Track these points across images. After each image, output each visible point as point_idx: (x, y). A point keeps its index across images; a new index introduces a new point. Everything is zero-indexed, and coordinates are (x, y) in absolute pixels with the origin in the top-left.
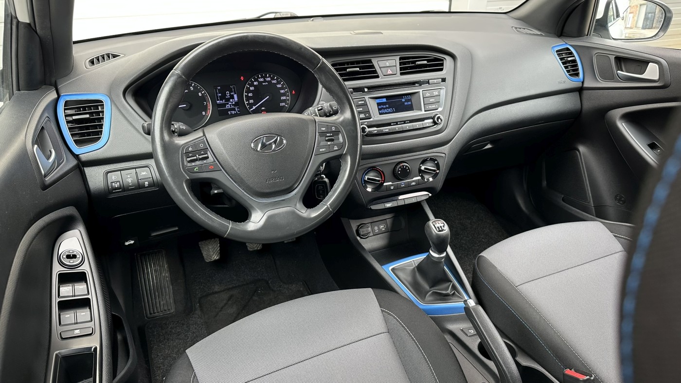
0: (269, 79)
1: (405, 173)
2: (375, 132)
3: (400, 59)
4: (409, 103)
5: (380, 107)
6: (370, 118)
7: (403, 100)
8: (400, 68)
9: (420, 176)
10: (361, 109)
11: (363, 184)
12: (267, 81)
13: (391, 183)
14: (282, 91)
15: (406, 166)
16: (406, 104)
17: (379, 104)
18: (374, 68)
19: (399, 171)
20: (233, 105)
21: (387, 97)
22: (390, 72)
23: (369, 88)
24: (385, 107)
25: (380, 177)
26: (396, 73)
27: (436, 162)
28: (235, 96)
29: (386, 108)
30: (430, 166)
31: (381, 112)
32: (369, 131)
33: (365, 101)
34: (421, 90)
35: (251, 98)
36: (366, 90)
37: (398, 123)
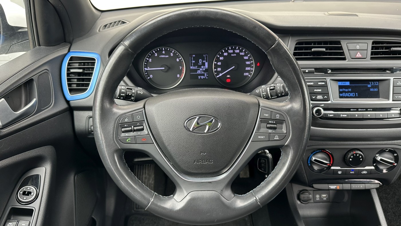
0: (238, 51)
1: (357, 161)
2: (331, 115)
3: (373, 43)
4: (376, 90)
5: (341, 90)
6: (328, 101)
7: (369, 86)
8: (372, 52)
9: (374, 166)
10: (320, 90)
11: (308, 164)
12: (236, 53)
13: (339, 168)
14: (248, 63)
15: (360, 155)
16: (372, 90)
17: (340, 87)
18: (342, 50)
19: (350, 158)
20: (203, 71)
21: (351, 81)
22: (359, 55)
23: (333, 70)
24: (347, 90)
25: (328, 160)
26: (366, 57)
27: (395, 155)
28: (206, 64)
29: (348, 92)
30: (387, 157)
31: (341, 95)
32: (325, 114)
33: (326, 82)
34: (392, 78)
35: (219, 66)
36: (330, 72)
37: (359, 110)
